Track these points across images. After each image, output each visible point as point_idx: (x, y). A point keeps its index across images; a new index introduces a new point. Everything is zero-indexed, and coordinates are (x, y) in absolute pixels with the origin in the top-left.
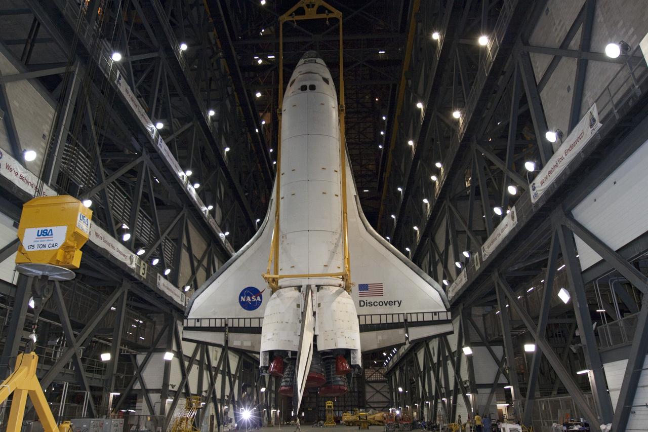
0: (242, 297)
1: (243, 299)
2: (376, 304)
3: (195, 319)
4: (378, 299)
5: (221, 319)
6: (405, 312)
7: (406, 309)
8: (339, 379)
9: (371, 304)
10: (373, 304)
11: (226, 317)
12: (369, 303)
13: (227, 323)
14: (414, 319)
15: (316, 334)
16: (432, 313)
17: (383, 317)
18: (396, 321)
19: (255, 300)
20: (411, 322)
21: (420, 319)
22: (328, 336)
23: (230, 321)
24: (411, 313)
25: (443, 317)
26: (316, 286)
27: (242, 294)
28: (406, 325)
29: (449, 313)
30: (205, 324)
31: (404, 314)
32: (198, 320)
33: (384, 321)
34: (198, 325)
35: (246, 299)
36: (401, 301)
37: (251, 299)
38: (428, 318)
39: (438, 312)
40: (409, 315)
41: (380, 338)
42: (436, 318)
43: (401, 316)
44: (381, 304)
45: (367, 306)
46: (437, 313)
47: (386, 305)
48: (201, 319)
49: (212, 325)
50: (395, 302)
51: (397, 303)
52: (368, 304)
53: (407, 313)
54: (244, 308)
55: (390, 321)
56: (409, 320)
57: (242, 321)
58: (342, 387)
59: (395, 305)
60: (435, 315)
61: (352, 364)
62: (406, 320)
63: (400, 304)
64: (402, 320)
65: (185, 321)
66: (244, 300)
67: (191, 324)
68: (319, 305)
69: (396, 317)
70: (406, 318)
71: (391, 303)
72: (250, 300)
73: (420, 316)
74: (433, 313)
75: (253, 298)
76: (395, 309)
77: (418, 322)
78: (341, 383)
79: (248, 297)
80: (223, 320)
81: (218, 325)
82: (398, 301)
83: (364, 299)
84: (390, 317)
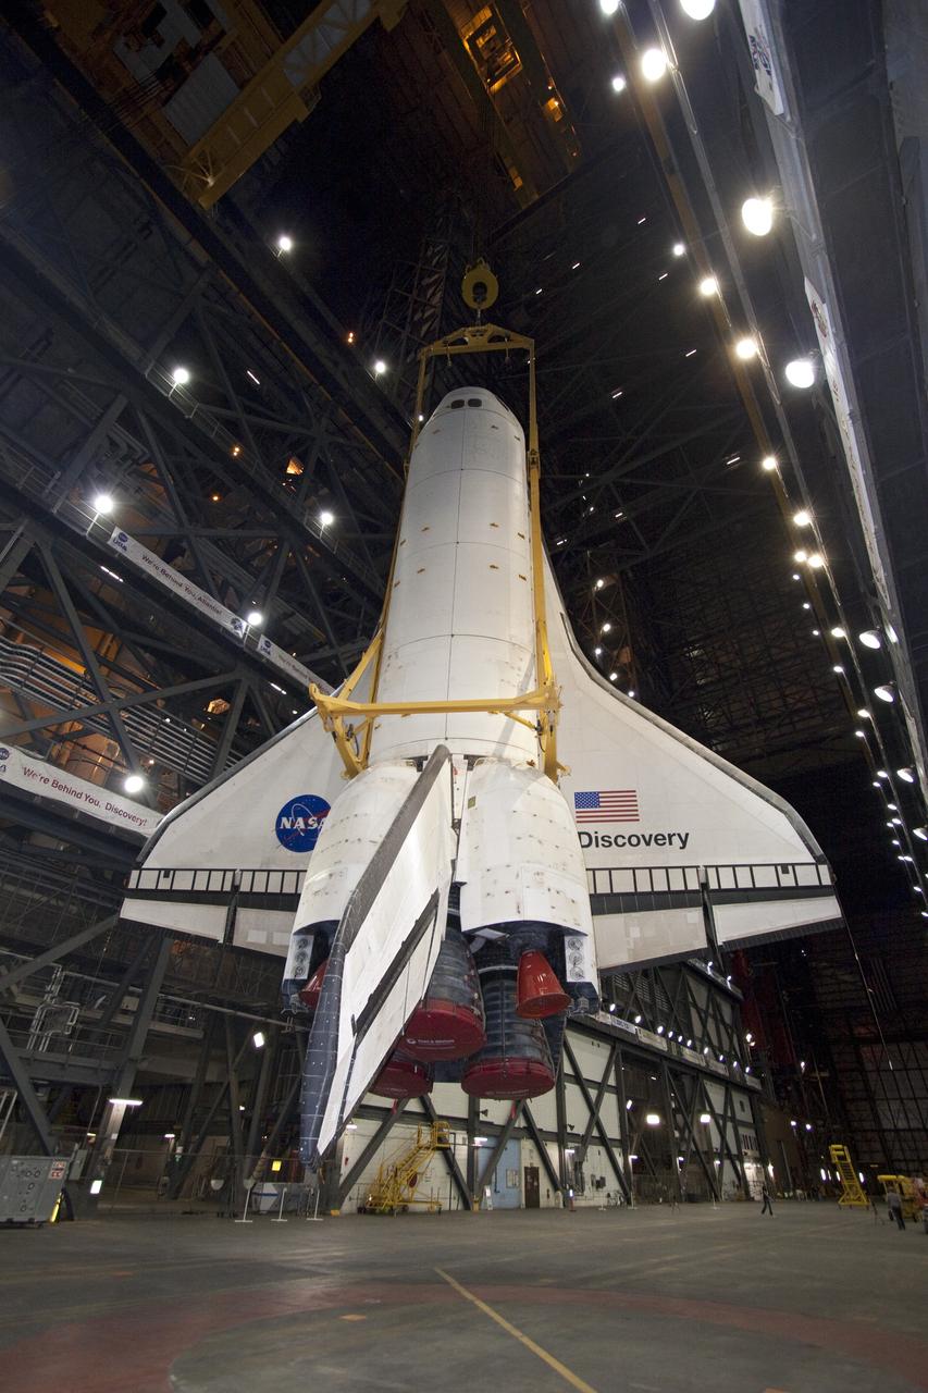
0: (284, 820)
1: (286, 823)
2: (620, 841)
3: (160, 870)
4: (627, 829)
5: (225, 871)
6: (701, 864)
7: (700, 854)
8: (525, 1039)
9: (607, 842)
10: (612, 840)
11: (239, 867)
12: (603, 839)
13: (237, 883)
14: (728, 883)
15: (458, 879)
16: (776, 865)
17: (643, 876)
18: (677, 885)
19: (315, 825)
20: (720, 890)
21: (745, 883)
22: (495, 882)
23: (247, 877)
24: (717, 867)
25: (808, 877)
26: (466, 757)
27: (285, 812)
28: (706, 898)
29: (824, 869)
30: (183, 883)
31: (697, 867)
32: (167, 872)
33: (644, 887)
34: (164, 885)
35: (293, 825)
36: (687, 835)
37: (306, 824)
38: (766, 879)
39: (793, 865)
40: (711, 872)
41: (635, 933)
42: (787, 881)
43: (691, 874)
44: (634, 840)
45: (597, 846)
46: (790, 868)
47: (648, 844)
48: (175, 870)
49: (200, 886)
50: (670, 836)
51: (676, 840)
52: (600, 842)
53: (706, 867)
54: (287, 846)
55: (660, 886)
56: (713, 885)
57: (275, 878)
58: (534, 1066)
59: (671, 843)
60: (785, 871)
61: (570, 979)
62: (705, 886)
63: (684, 843)
64: (694, 885)
65: (135, 874)
66: (288, 826)
67: (148, 881)
68: (472, 802)
69: (676, 876)
70: (703, 880)
71: (660, 840)
72: (302, 826)
73: (744, 875)
74: (779, 868)
75: (310, 822)
76: (672, 855)
77: (737, 890)
78: (529, 1053)
79: (300, 820)
80: (229, 875)
81: (215, 886)
82: (679, 835)
83: (590, 828)
84: (659, 876)
